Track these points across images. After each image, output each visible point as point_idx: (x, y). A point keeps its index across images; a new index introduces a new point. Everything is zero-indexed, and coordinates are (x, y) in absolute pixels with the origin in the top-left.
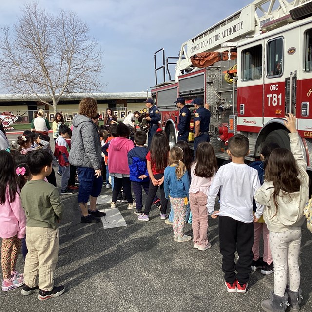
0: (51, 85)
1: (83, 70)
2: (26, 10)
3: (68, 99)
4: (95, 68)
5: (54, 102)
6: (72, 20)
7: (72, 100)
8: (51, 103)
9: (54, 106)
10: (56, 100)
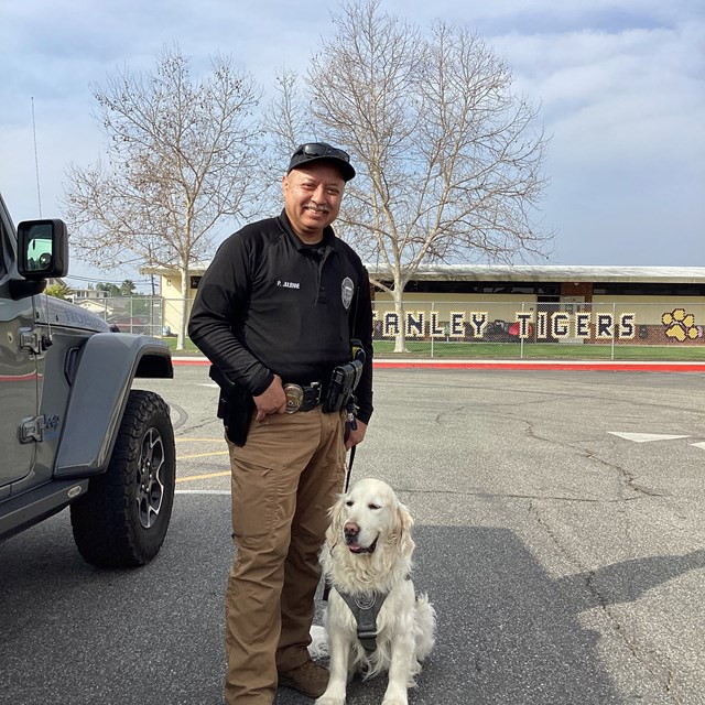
0: (395, 231)
1: (482, 193)
2: (345, 17)
3: (430, 276)
4: (520, 187)
5: (397, 281)
6: (466, 52)
7: (440, 279)
8: (390, 284)
9: (397, 292)
10: (402, 277)
